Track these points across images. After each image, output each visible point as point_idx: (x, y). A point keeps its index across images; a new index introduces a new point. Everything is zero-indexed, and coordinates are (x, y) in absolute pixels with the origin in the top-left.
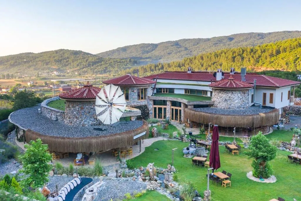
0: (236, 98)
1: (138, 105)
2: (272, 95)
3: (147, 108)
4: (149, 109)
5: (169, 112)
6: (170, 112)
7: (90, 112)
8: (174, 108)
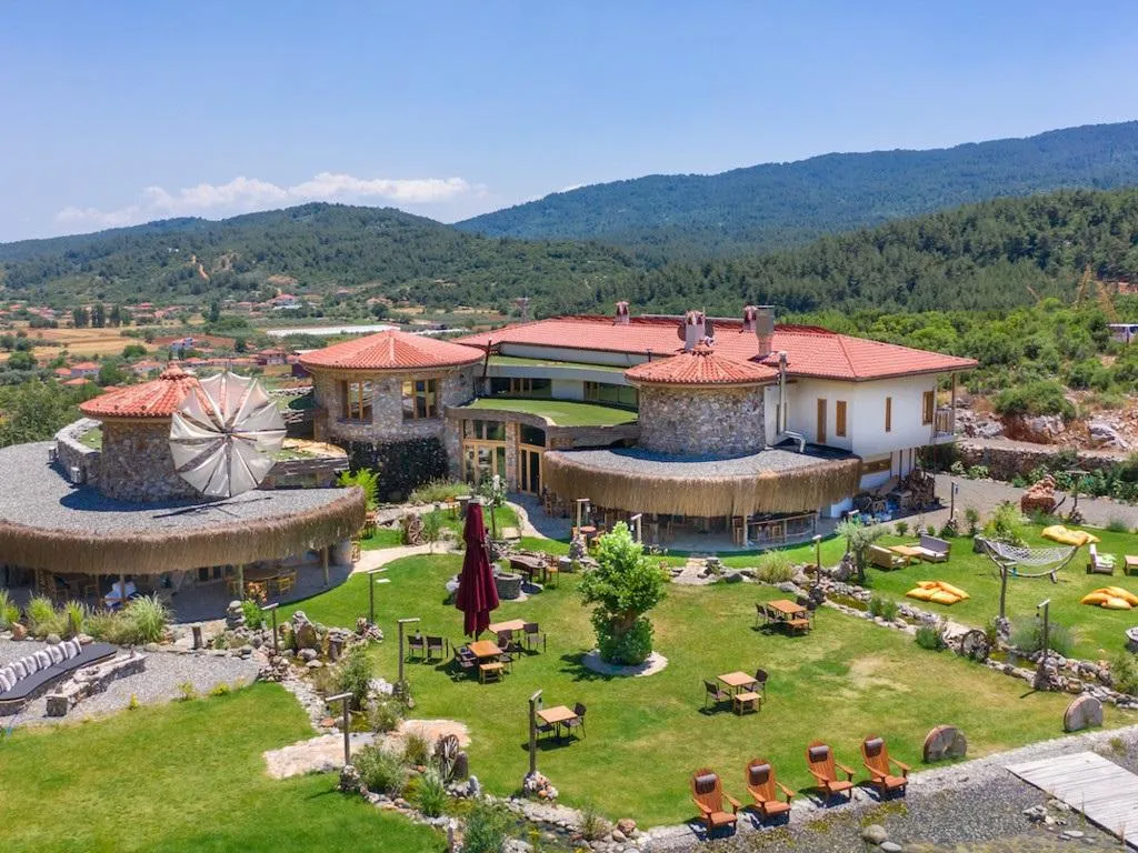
0: (702, 417)
1: (403, 436)
2: (841, 406)
3: (437, 447)
4: (449, 452)
5: (514, 464)
6: (517, 461)
7: (163, 459)
8: (530, 448)
